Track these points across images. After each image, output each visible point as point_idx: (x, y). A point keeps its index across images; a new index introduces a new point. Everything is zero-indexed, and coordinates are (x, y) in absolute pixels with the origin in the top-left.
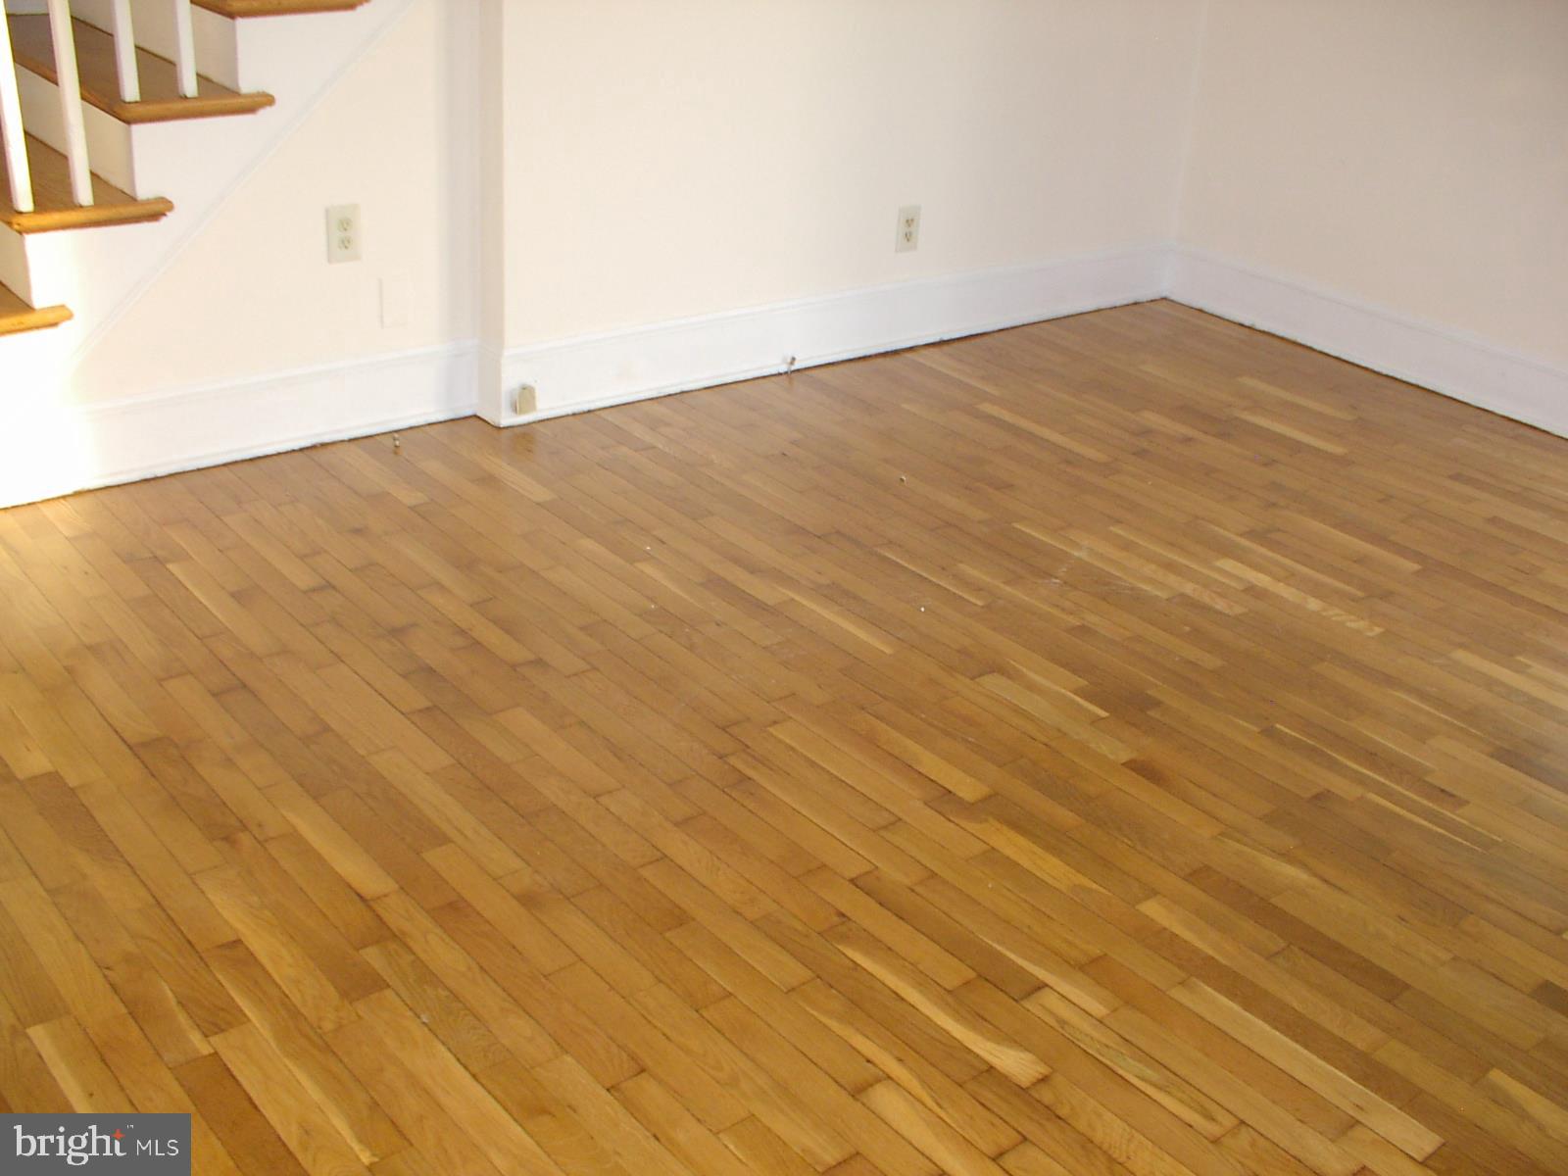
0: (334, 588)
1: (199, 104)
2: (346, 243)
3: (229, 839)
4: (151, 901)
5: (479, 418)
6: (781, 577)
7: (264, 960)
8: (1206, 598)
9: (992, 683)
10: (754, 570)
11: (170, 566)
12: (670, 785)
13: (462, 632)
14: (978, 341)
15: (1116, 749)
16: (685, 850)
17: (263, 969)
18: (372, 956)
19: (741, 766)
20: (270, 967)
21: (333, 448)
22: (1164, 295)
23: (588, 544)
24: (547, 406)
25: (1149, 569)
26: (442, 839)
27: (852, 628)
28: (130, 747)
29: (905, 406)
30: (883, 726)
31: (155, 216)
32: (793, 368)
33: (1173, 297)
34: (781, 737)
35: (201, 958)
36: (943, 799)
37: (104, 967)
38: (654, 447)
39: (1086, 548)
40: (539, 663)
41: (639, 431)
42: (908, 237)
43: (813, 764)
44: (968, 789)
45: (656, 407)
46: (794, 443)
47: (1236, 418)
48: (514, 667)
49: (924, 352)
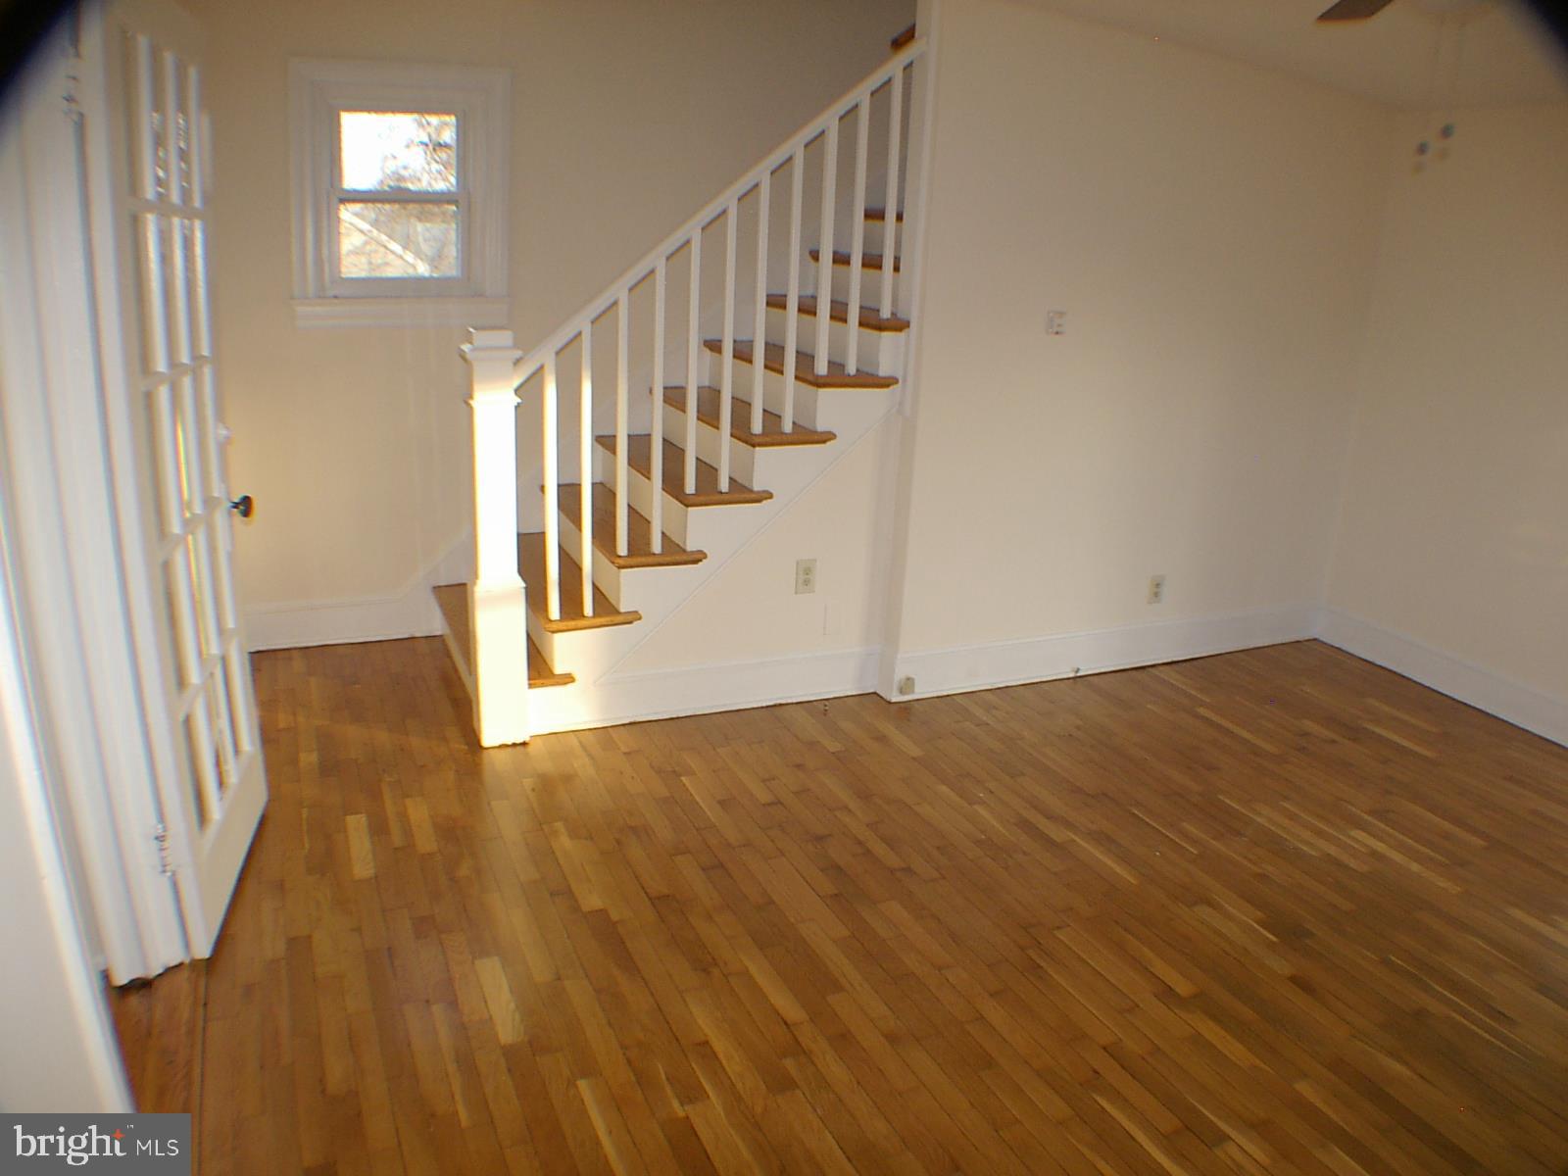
0: (782, 804)
1: (726, 497)
2: (806, 582)
3: (706, 971)
4: (655, 1006)
5: (878, 695)
6: (1068, 825)
7: (721, 1056)
8: (1345, 858)
9: (1203, 911)
10: (1050, 817)
11: (683, 778)
12: (989, 966)
13: (860, 843)
14: (1195, 662)
15: (1281, 965)
16: (995, 1014)
17: (721, 1063)
18: (789, 1063)
19: (1034, 957)
20: (724, 1062)
21: (784, 707)
22: (1317, 637)
23: (944, 788)
24: (921, 691)
25: (1307, 835)
26: (839, 988)
27: (1109, 862)
28: (650, 899)
29: (1149, 706)
30: (1130, 937)
31: (696, 562)
32: (1079, 674)
33: (1321, 639)
34: (1062, 937)
35: (683, 1051)
36: (1167, 993)
37: (624, 1047)
38: (987, 724)
39: (1264, 816)
40: (908, 870)
41: (979, 712)
42: (1156, 595)
43: (1083, 961)
44: (1183, 988)
45: (989, 696)
46: (1078, 728)
47: (1366, 729)
48: (892, 871)
49: (1161, 668)
